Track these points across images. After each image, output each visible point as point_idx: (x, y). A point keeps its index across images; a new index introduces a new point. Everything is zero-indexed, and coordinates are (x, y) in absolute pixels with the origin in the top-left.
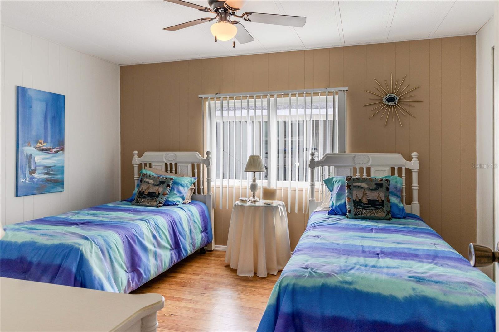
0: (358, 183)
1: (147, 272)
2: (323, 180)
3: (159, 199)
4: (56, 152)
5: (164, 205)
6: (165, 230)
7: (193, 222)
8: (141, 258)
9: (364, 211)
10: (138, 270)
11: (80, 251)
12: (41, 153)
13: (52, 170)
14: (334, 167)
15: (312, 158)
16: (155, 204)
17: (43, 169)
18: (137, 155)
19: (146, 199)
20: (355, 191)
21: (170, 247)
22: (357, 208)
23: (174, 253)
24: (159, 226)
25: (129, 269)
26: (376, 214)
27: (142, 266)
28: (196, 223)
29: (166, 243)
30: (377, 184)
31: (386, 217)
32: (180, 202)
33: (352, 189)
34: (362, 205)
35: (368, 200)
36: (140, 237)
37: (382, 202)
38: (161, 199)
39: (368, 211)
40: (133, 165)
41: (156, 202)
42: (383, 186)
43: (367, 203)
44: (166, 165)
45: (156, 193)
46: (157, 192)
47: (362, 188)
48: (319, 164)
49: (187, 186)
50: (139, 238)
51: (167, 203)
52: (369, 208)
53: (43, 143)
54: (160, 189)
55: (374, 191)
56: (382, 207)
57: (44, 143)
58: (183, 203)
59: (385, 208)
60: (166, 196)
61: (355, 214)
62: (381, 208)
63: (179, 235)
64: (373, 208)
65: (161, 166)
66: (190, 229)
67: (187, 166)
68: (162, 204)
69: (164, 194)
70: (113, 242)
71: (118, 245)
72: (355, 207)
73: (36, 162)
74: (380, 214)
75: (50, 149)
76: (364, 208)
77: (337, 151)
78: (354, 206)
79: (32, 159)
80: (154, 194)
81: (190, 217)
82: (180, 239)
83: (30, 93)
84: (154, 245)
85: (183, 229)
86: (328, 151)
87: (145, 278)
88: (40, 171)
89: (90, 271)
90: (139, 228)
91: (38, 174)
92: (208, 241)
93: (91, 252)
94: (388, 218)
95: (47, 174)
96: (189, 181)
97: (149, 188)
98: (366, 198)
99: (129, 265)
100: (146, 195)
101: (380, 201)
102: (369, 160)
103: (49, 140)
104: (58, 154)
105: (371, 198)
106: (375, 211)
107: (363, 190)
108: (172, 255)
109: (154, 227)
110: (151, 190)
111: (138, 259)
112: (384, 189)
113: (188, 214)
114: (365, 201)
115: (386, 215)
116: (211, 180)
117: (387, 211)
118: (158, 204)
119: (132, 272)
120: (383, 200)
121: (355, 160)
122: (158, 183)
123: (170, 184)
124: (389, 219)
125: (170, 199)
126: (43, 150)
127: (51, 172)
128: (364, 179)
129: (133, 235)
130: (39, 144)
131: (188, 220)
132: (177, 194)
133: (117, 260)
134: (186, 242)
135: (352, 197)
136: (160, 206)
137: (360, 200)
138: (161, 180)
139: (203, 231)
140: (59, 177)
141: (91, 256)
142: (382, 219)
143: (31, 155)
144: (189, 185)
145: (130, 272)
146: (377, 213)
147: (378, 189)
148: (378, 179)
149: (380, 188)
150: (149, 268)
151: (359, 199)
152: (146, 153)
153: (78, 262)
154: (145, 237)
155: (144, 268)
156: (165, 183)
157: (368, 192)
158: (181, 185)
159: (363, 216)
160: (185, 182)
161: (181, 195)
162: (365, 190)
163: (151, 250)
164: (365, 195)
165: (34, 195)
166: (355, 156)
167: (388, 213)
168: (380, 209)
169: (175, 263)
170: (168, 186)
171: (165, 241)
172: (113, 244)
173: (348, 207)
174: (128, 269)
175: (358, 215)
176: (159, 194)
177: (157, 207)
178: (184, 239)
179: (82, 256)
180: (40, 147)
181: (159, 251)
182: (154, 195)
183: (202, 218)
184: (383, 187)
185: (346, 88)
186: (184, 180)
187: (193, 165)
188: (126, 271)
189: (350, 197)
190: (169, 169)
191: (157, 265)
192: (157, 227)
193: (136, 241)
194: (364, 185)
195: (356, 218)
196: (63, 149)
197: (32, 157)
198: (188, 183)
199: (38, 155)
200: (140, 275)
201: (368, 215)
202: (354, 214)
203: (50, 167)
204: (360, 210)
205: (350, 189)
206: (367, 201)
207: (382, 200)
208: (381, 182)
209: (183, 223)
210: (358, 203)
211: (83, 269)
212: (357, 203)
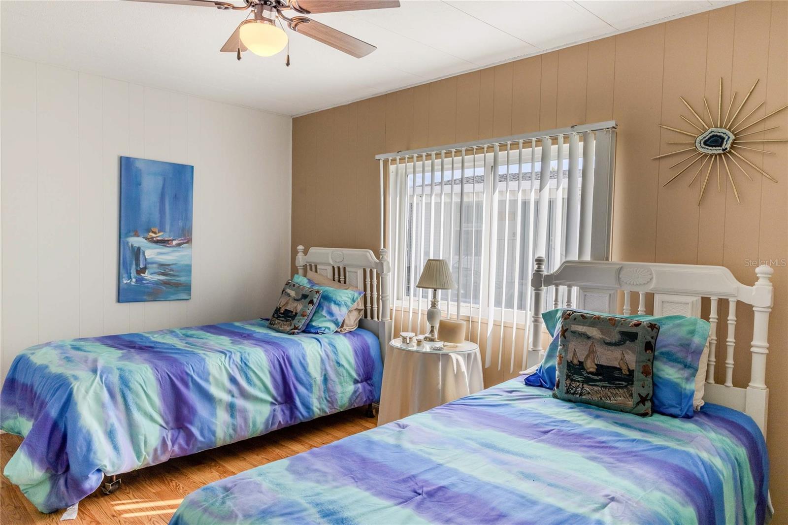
0: (581, 327)
1: (206, 432)
2: (543, 310)
3: (295, 321)
4: (179, 245)
5: (304, 332)
6: (265, 374)
7: (335, 364)
8: (196, 411)
9: (587, 388)
10: (187, 428)
11: (70, 388)
12: (154, 245)
13: (172, 270)
14: (578, 288)
15: (539, 267)
16: (288, 329)
17: (158, 268)
18: (303, 252)
19: (279, 320)
20: (573, 343)
21: (270, 399)
22: (572, 380)
23: (279, 410)
24: (248, 364)
25: (171, 424)
26: (612, 398)
27: (197, 423)
28: (343, 366)
29: (262, 392)
30: (623, 333)
31: (636, 409)
32: (331, 330)
33: (567, 339)
34: (583, 375)
35: (596, 365)
36: (201, 378)
37: (628, 373)
38: (297, 322)
39: (596, 388)
40: (297, 267)
41: (291, 325)
42: (637, 339)
43: (594, 370)
44: (333, 267)
45: (292, 312)
46: (295, 311)
47: (589, 338)
48: (550, 280)
49: (346, 305)
50: (195, 380)
51: (308, 330)
52: (597, 383)
53: (157, 232)
54: (299, 307)
55: (613, 348)
56: (629, 384)
57: (159, 232)
58: (336, 332)
59: (636, 388)
60: (306, 318)
61: (568, 392)
62: (626, 386)
63: (295, 382)
64: (606, 384)
65: (326, 270)
66: (325, 375)
67: (356, 272)
68: (299, 330)
69: (303, 316)
70: (137, 382)
71: (146, 387)
72: (568, 377)
73: (146, 257)
74: (620, 398)
75: (169, 240)
76: (587, 381)
77: (587, 257)
78: (567, 375)
79: (141, 253)
80: (291, 313)
81: (328, 356)
82: (296, 389)
83: (138, 165)
84: (230, 392)
85: (308, 374)
86: (574, 256)
87: (201, 442)
88: (152, 271)
89: (76, 417)
90: (201, 365)
91: (151, 274)
92: (371, 398)
93: (87, 392)
94: (642, 412)
95: (163, 274)
96: (350, 296)
97: (287, 303)
98: (594, 362)
99: (170, 418)
100: (281, 314)
101: (625, 372)
102: (651, 279)
103: (168, 227)
104: (182, 248)
105: (604, 362)
106: (611, 390)
107: (590, 342)
108: (276, 413)
109: (238, 365)
110: (289, 308)
111: (189, 412)
112: (639, 344)
113: (325, 351)
114: (591, 367)
115: (638, 404)
116: (388, 297)
117: (639, 394)
118: (292, 330)
119: (177, 430)
120: (631, 369)
121: (620, 276)
122: (300, 297)
123: (315, 300)
124: (644, 415)
125: (314, 324)
126: (157, 242)
127: (170, 271)
128: (597, 319)
129: (184, 373)
130: (151, 234)
131: (322, 360)
132: (326, 317)
133: (140, 408)
134: (310, 395)
135: (566, 355)
136: (293, 334)
137: (581, 363)
138: (304, 293)
139: (359, 380)
140: (183, 279)
141: (84, 398)
142: (627, 412)
143: (139, 249)
144: (349, 304)
145: (172, 429)
146: (615, 395)
147: (625, 343)
148: (630, 322)
149: (628, 342)
150: (213, 427)
151: (579, 361)
152: (313, 250)
153: (62, 403)
154: (211, 379)
155: (200, 426)
156: (309, 297)
157: (600, 349)
158: (335, 303)
159: (584, 397)
160: (342, 298)
161: (334, 318)
162: (593, 343)
163: (221, 400)
164: (591, 352)
165: (146, 303)
166: (622, 267)
167: (643, 400)
168: (622, 388)
169: (275, 427)
170: (311, 302)
171: (260, 389)
172: (136, 383)
173: (557, 373)
174: (167, 423)
175: (573, 394)
176: (296, 313)
177: (290, 334)
178: (307, 389)
179: (70, 395)
180: (152, 238)
181: (240, 402)
182: (290, 314)
183: (360, 358)
184: (637, 341)
185: (612, 123)
186: (340, 294)
187: (365, 271)
188: (161, 426)
189: (563, 355)
190: (336, 276)
191: (233, 425)
192: (244, 367)
193: (191, 384)
194: (594, 332)
195: (569, 401)
196: (189, 241)
197: (141, 251)
198: (347, 299)
199: (149, 248)
200: (190, 436)
201: (596, 398)
202: (566, 391)
203: (169, 265)
204: (578, 384)
205: (565, 338)
206: (596, 367)
207: (629, 370)
208: (634, 330)
209: (308, 364)
210: (575, 368)
211: (68, 415)
212: (574, 369)
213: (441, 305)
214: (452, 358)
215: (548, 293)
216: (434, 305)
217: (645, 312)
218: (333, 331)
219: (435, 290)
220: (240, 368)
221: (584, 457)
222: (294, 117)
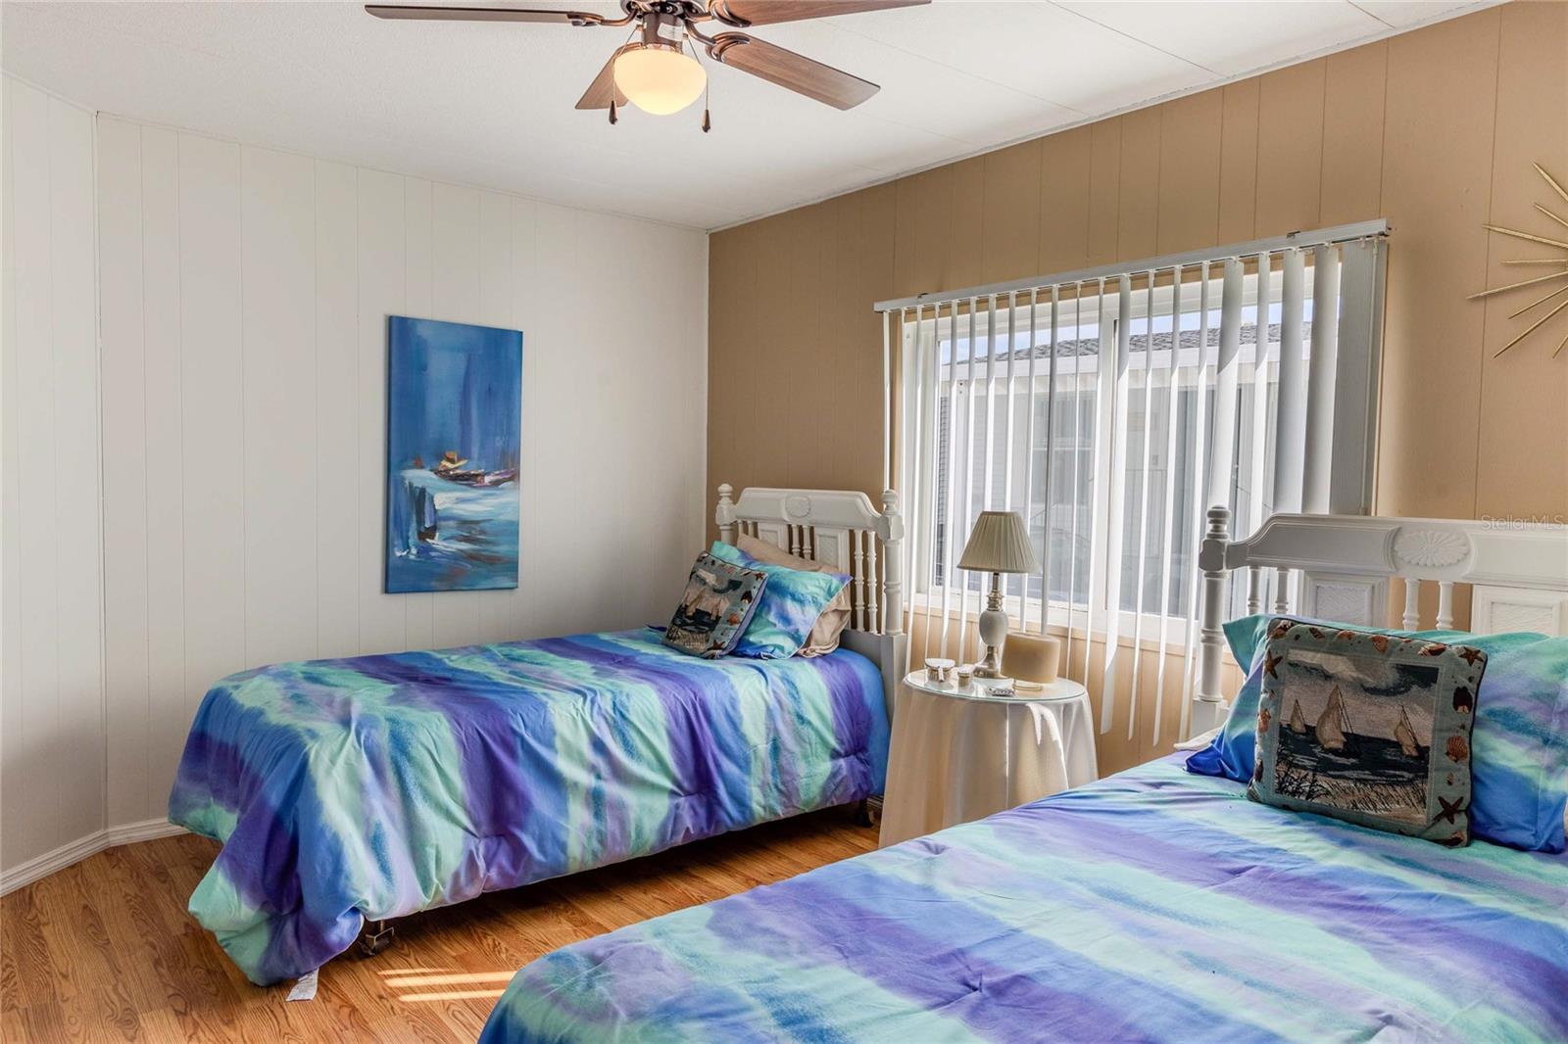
0: (1311, 654)
1: (549, 845)
2: (1223, 619)
3: (716, 633)
4: (496, 484)
5: (733, 654)
6: (659, 736)
7: (796, 720)
8: (530, 803)
9: (1324, 782)
10: (513, 835)
11: (303, 753)
12: (451, 485)
13: (483, 532)
14: (1302, 571)
15: (1216, 529)
16: (702, 647)
17: (458, 528)
18: (730, 497)
19: (685, 630)
20: (1294, 688)
21: (668, 784)
22: (1291, 765)
23: (687, 805)
24: (627, 715)
25: (485, 828)
26: (1380, 806)
27: (533, 826)
28: (810, 723)
29: (652, 770)
30: (1403, 669)
31: (1433, 830)
32: (786, 652)
33: (1281, 678)
34: (1314, 755)
35: (1345, 734)
36: (539, 741)
37: (1415, 753)
38: (719, 635)
39: (1343, 783)
40: (719, 526)
41: (707, 641)
42: (1435, 682)
43: (1341, 746)
44: (790, 526)
45: (710, 615)
46: (715, 614)
47: (1327, 677)
48: (1240, 555)
49: (815, 602)
50: (528, 745)
51: (741, 650)
52: (1346, 773)
53: (456, 459)
54: (724, 605)
55: (1382, 699)
56: (1417, 776)
57: (459, 460)
58: (796, 655)
59: (1435, 786)
60: (737, 626)
61: (1281, 789)
62: (1410, 781)
63: (717, 752)
64: (1366, 775)
65: (776, 532)
66: (774, 740)
67: (835, 537)
68: (724, 649)
69: (732, 622)
70: (422, 744)
71: (439, 755)
72: (1282, 757)
73: (437, 507)
74: (1397, 806)
75: (477, 475)
76: (1324, 767)
77: (1323, 507)
78: (1279, 754)
79: (427, 500)
80: (707, 617)
81: (779, 702)
82: (718, 765)
83: (422, 331)
84: (593, 769)
85: (742, 737)
86: (1293, 505)
87: (540, 863)
88: (447, 534)
89: (315, 808)
90: (540, 716)
91: (445, 540)
92: (865, 788)
93: (333, 762)
94: (1448, 836)
95: (467, 540)
96: (823, 584)
97: (700, 597)
98: (1339, 726)
99: (483, 817)
100: (689, 617)
101: (1409, 750)
102: (1467, 554)
103: (475, 450)
104: (502, 489)
105: (1360, 729)
106: (1376, 788)
107: (1330, 687)
108: (680, 811)
109: (608, 716)
110: (703, 606)
111: (517, 803)
112: (1442, 692)
113: (774, 692)
114: (1331, 737)
115: (1438, 818)
116: (899, 587)
117: (1440, 799)
118: (709, 649)
119: (495, 839)
120: (1422, 744)
121: (1396, 548)
122: (725, 585)
123: (754, 592)
124: (1452, 843)
125: (752, 639)
126: (456, 478)
127: (480, 534)
128: (1345, 638)
129: (509, 732)
130: (444, 463)
131: (768, 709)
132: (775, 625)
133: (428, 796)
134: (746, 778)
135: (1278, 711)
136: (713, 657)
137: (1310, 730)
138: (733, 578)
139: (842, 752)
140: (502, 549)
141: (328, 773)
142: (1413, 836)
143: (423, 491)
144: (821, 600)
145: (486, 837)
146: (1387, 799)
147: (1407, 691)
148: (1420, 646)
149: (1415, 688)
150: (562, 836)
151: (1306, 726)
152: (749, 493)
153: (289, 781)
154: (558, 743)
155: (537, 833)
156: (742, 587)
157: (1351, 702)
158: (794, 598)
159: (1316, 801)
160: (806, 588)
161: (791, 628)
162: (1337, 686)
163: (576, 784)
164: (1333, 707)
165: (435, 594)
166: (1399, 529)
167: (1449, 811)
168: (1402, 784)
169: (679, 840)
170: (747, 596)
171: (649, 765)
172: (420, 746)
173: (1258, 749)
174: (476, 825)
175: (1293, 793)
176: (718, 618)
177: (707, 658)
178: (740, 767)
179: (304, 766)
180: (447, 470)
181: (612, 789)
182: (705, 620)
183: (844, 708)
184: (1435, 687)
185: (1380, 225)
186: (805, 581)
187: (852, 534)
188: (466, 830)
189: (1271, 711)
190: (796, 545)
191: (600, 832)
192: (620, 721)
193: (520, 752)
194: (1340, 666)
195: (1285, 808)
196: (514, 476)
197: (427, 497)
198: (817, 590)
199: (442, 490)
200: (518, 851)
201: (1343, 804)
202: (1277, 787)
203: (477, 522)
204: (1304, 773)
205: (1276, 676)
206: (1343, 738)
207: (1418, 747)
208: (1430, 662)
209: (741, 718)
210: (1298, 741)
211: (299, 803)
212: (1295, 742)
213: (1008, 605)
214: (1031, 713)
215: (1237, 582)
216: (994, 603)
217: (1452, 623)
218: (789, 653)
219: (996, 574)
220: (611, 722)
221: (1323, 928)
222: (713, 231)
